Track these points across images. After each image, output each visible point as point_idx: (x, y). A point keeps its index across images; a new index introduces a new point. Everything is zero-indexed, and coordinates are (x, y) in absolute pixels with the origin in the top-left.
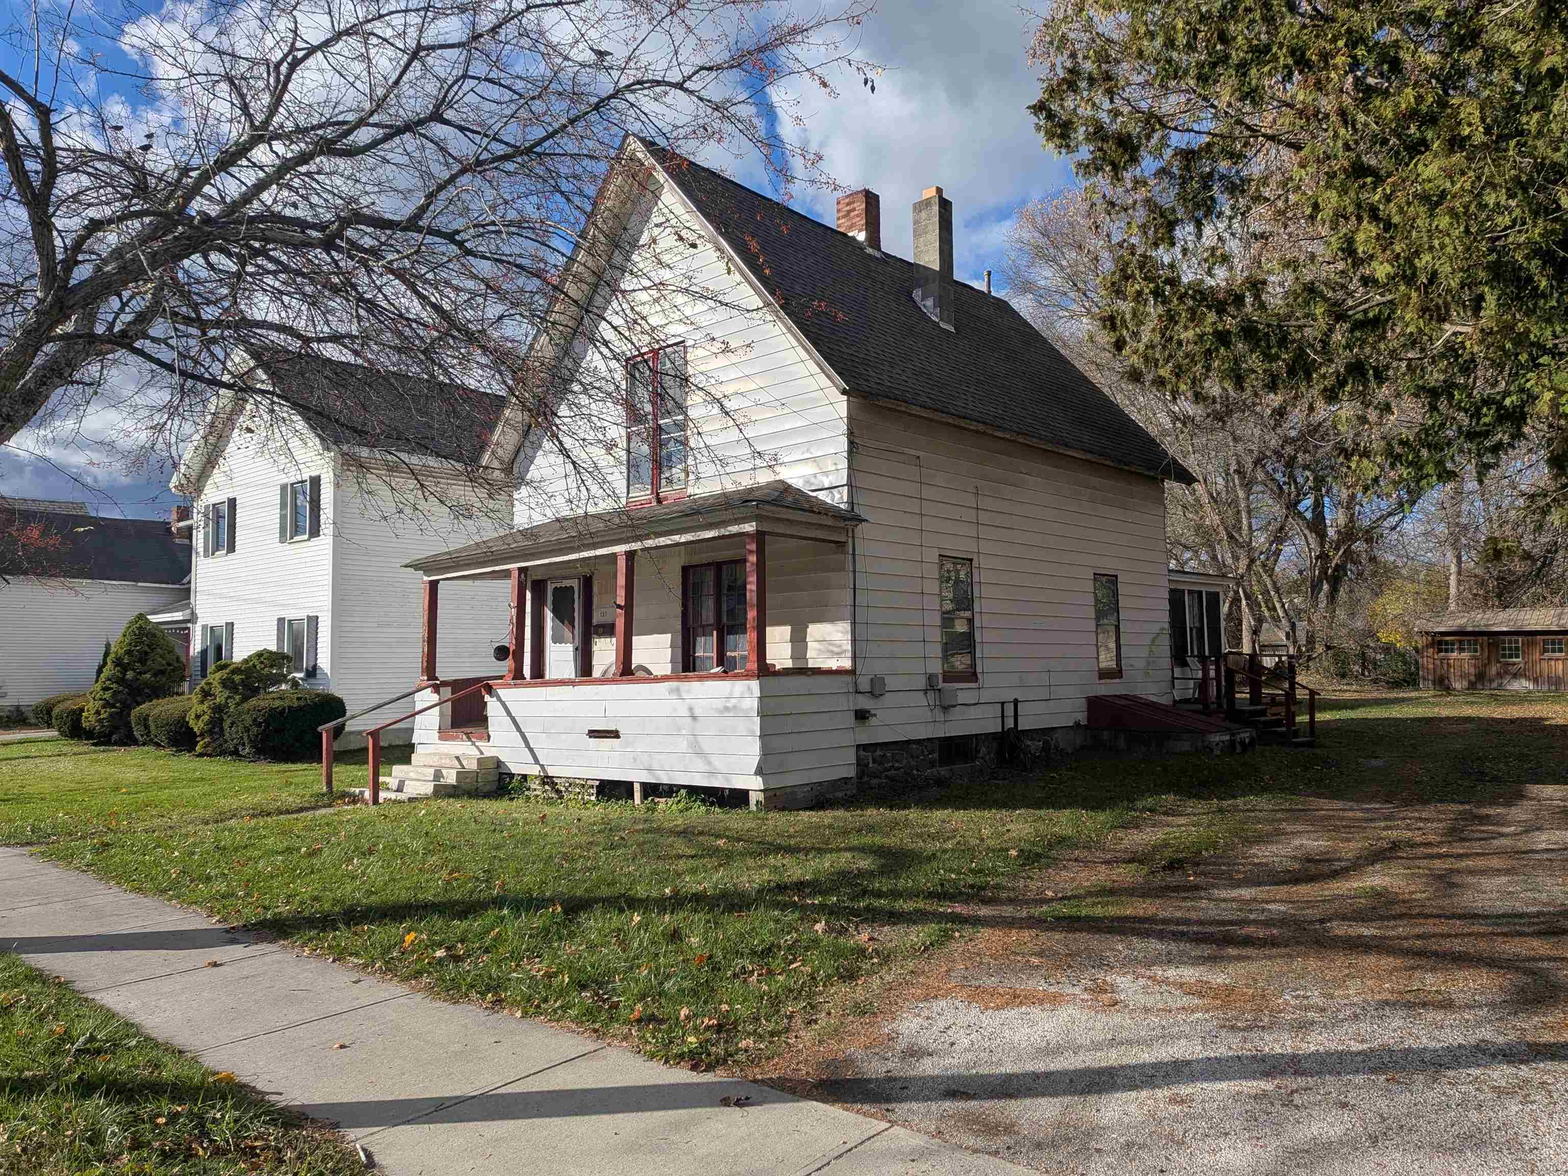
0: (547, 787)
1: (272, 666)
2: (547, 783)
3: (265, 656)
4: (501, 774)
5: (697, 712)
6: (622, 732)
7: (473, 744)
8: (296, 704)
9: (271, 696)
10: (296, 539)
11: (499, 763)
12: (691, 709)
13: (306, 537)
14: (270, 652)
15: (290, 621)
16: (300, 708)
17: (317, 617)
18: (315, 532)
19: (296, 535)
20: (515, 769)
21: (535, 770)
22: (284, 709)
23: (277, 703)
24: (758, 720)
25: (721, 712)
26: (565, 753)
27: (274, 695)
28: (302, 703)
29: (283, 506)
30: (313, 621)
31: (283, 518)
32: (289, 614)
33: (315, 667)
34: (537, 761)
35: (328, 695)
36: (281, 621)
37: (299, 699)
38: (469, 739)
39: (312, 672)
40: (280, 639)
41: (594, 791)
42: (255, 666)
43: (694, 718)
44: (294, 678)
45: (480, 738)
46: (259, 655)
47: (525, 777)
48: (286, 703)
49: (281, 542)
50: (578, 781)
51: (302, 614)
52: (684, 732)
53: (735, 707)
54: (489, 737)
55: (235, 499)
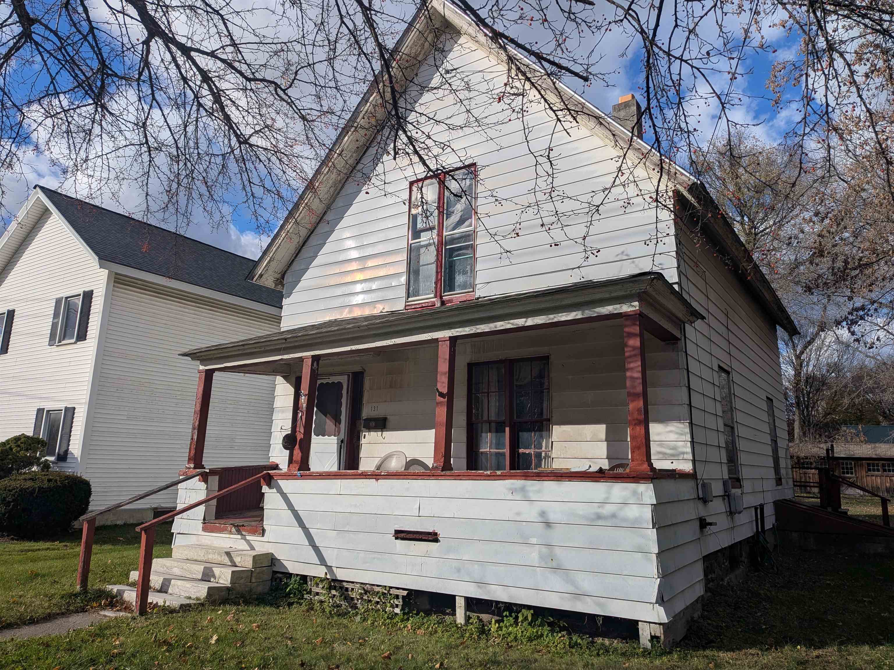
0: (334, 592)
1: (27, 450)
2: (335, 588)
3: (23, 440)
4: (275, 572)
5: (552, 517)
6: (441, 536)
7: (244, 538)
8: (46, 485)
9: (23, 477)
10: (63, 342)
11: (272, 560)
12: (543, 514)
13: (73, 341)
14: (28, 437)
15: (48, 411)
16: (50, 489)
17: (74, 409)
18: (82, 336)
19: (64, 339)
20: (293, 568)
21: (320, 572)
22: (34, 490)
23: (29, 484)
24: (653, 534)
25: (593, 520)
26: (362, 554)
27: (27, 476)
28: (52, 484)
29: (56, 315)
30: (70, 412)
31: (54, 326)
32: (48, 406)
33: (66, 452)
34: (323, 561)
35: (77, 477)
36: (40, 411)
37: (49, 480)
38: (239, 532)
39: (63, 457)
40: (37, 427)
41: (399, 602)
42: (11, 449)
43: (548, 524)
44: (47, 460)
45: (253, 532)
46: (17, 439)
47: (304, 578)
48: (37, 485)
49: (50, 345)
50: (377, 589)
51: (62, 406)
52: (534, 541)
53: (614, 516)
54: (264, 531)
55: (14, 311)
